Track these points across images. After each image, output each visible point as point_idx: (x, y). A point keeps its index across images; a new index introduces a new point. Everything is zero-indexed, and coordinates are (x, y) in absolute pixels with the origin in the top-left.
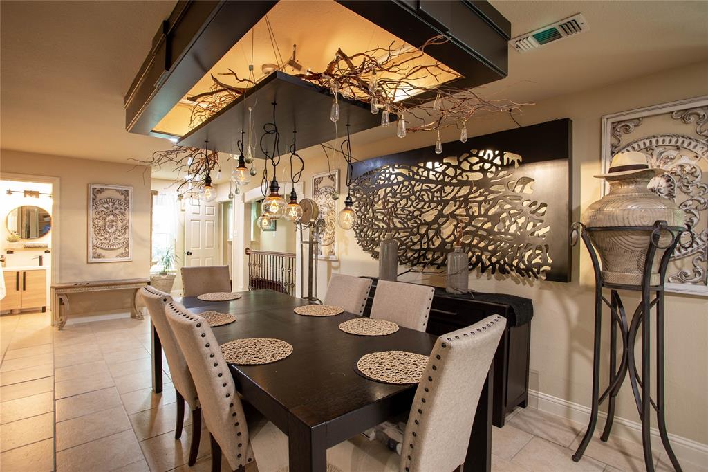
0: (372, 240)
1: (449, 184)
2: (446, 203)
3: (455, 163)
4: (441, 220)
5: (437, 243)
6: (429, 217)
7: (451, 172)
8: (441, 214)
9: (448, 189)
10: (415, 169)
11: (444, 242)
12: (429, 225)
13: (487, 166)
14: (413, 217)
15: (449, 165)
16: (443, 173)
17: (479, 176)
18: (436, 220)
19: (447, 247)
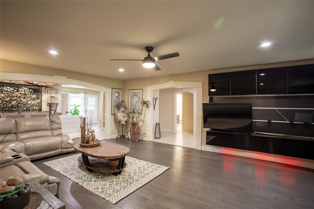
3: (17, 89)
5: (10, 105)
6: (7, 100)
8: (12, 99)
10: (3, 88)
11: (12, 105)
12: (7, 102)
13: (26, 91)
15: (15, 89)
16: (13, 90)
17: (24, 93)
18: (10, 100)
19: (13, 107)
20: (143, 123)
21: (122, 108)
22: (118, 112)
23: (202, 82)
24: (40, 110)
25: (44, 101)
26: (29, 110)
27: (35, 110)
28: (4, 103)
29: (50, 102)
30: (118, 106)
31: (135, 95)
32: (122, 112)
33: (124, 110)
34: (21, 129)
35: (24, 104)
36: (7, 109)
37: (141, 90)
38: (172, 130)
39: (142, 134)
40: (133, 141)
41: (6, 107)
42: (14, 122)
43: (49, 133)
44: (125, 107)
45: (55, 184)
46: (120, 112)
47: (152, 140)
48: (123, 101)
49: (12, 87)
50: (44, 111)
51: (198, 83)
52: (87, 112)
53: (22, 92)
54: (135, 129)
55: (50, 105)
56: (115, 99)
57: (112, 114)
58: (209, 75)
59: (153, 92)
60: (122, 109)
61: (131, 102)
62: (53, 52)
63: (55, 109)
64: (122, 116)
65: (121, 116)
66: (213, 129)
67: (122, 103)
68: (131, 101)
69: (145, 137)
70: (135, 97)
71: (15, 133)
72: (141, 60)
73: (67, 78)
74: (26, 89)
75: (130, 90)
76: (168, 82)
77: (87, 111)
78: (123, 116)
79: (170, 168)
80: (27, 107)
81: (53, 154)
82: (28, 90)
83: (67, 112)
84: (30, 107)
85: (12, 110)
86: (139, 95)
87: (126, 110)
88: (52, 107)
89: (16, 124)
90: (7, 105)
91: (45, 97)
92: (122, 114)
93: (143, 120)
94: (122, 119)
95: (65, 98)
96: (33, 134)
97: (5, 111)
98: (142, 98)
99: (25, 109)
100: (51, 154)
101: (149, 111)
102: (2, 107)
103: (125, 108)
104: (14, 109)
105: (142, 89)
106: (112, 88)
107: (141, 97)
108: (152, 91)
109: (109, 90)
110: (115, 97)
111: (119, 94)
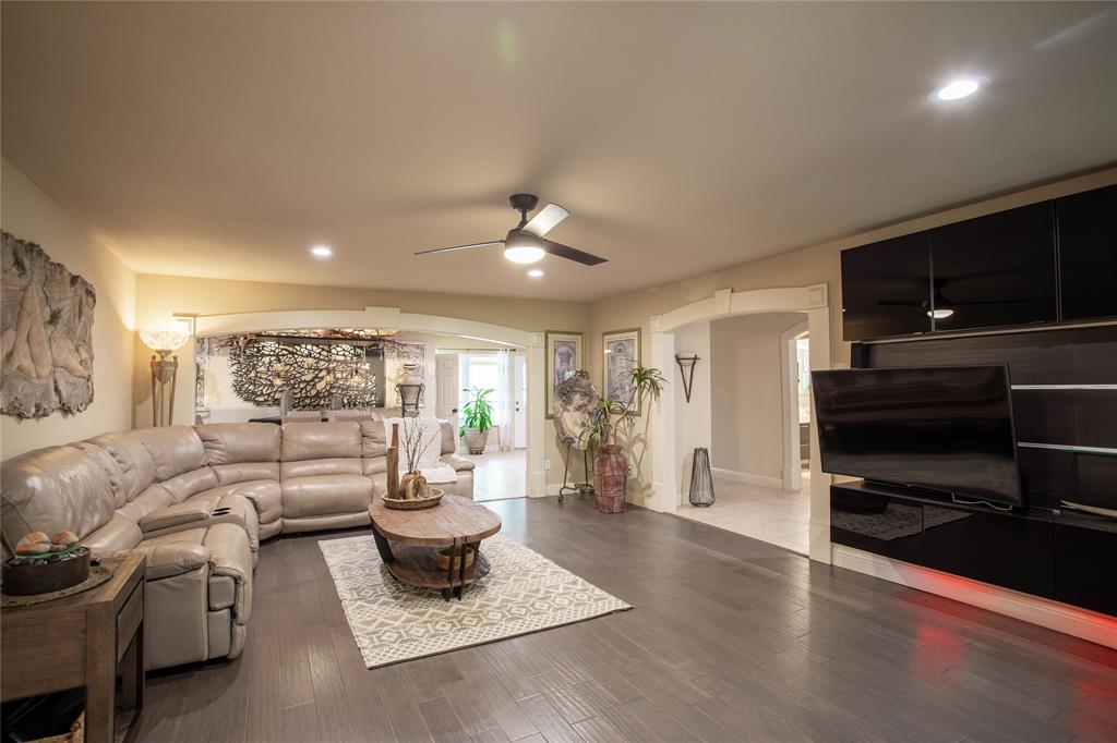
0: (253, 393)
1: (323, 360)
2: (321, 370)
3: (326, 348)
4: (316, 380)
5: (313, 392)
6: (308, 377)
7: (325, 353)
8: (317, 377)
9: (322, 363)
10: (298, 348)
11: (318, 393)
12: (308, 382)
13: (347, 353)
14: (295, 377)
15: (323, 350)
16: (319, 353)
17: (343, 358)
18: (312, 380)
19: (321, 395)
20: (645, 448)
21: (577, 397)
22: (565, 409)
23: (825, 286)
24: (381, 404)
25: (390, 379)
26: (355, 405)
27: (368, 404)
28: (302, 386)
29: (401, 381)
30: (565, 391)
31: (620, 351)
32: (579, 408)
33: (586, 401)
34: (291, 450)
35: (343, 390)
36: (308, 401)
37: (636, 333)
38: (782, 478)
39: (643, 485)
40: (603, 506)
41: (307, 397)
42: (276, 431)
43: (355, 465)
44: (588, 394)
45: (228, 578)
46: (571, 408)
47: (672, 510)
48: (583, 374)
49: (318, 346)
50: (392, 407)
51: (811, 290)
52: (518, 410)
53: (338, 358)
54: (608, 468)
55: (403, 389)
56: (558, 365)
57: (548, 417)
58: (844, 253)
59: (675, 337)
60: (577, 399)
61: (609, 376)
62: (322, 252)
63: (414, 401)
64: (576, 424)
65: (573, 421)
66: (869, 483)
67: (577, 380)
68: (609, 370)
69: (650, 496)
70: (620, 357)
71: (279, 461)
72: (502, 241)
73: (401, 311)
74: (347, 347)
75: (608, 334)
76: (713, 296)
77: (517, 406)
78: (580, 422)
79: (631, 608)
80: (350, 397)
81: (350, 521)
82: (352, 352)
83: (455, 411)
84: (356, 396)
85: (318, 405)
86: (630, 350)
87: (590, 402)
88: (408, 395)
89: (282, 437)
90: (307, 392)
91: (393, 367)
92: (577, 414)
93: (643, 436)
94: (578, 431)
95: (446, 367)
96: (316, 466)
97: (304, 406)
98: (640, 362)
99: (346, 401)
100: (344, 522)
101: (659, 405)
102: (299, 395)
103: (586, 394)
104: (322, 402)
105: (639, 330)
106: (547, 333)
107: (636, 358)
108: (667, 332)
109: (536, 339)
110: (558, 359)
111: (574, 350)
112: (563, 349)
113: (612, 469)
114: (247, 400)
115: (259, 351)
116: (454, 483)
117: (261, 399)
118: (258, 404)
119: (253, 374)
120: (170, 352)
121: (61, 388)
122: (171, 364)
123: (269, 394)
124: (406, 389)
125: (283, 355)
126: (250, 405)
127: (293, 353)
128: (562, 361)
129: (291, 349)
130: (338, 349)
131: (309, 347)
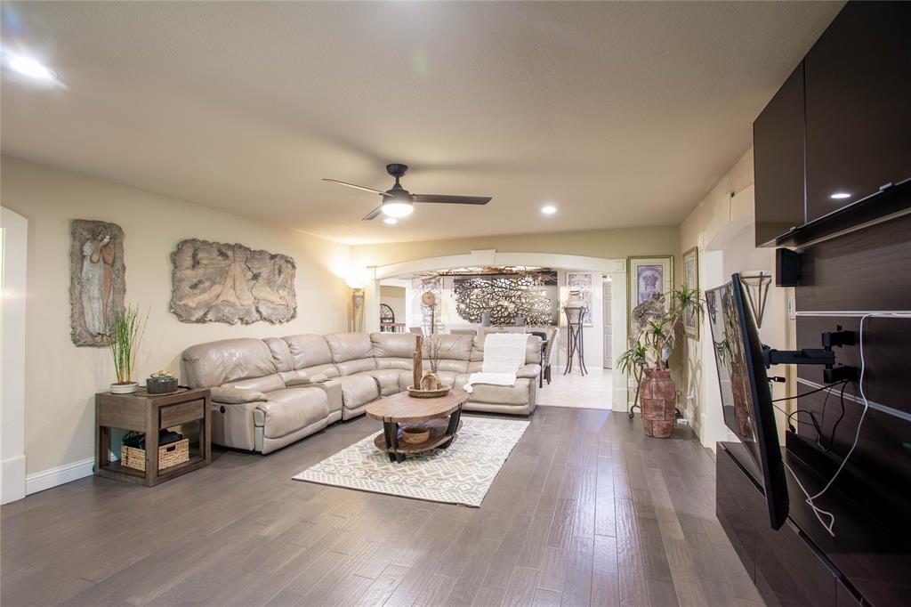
0: (468, 314)
1: (512, 290)
2: (511, 297)
3: (515, 281)
5: (506, 314)
6: (503, 303)
7: (513, 285)
9: (511, 292)
10: (495, 282)
11: (510, 313)
12: (502, 306)
13: (529, 284)
15: (512, 282)
16: (510, 285)
17: (525, 288)
19: (511, 315)
21: (650, 319)
24: (554, 323)
25: (562, 303)
26: (535, 324)
30: (640, 314)
31: (690, 271)
35: (527, 311)
36: (503, 320)
37: (695, 253)
41: (502, 317)
48: (660, 296)
49: (507, 279)
50: (564, 325)
53: (523, 288)
56: (642, 289)
67: (652, 303)
70: (690, 279)
73: (497, 252)
75: (685, 254)
80: (532, 317)
82: (533, 282)
84: (536, 317)
85: (510, 322)
86: (693, 272)
90: (502, 313)
91: (564, 293)
97: (500, 323)
98: (697, 284)
102: (497, 316)
104: (512, 321)
105: (696, 249)
106: (629, 258)
107: (696, 279)
109: (617, 266)
110: (642, 283)
111: (661, 273)
112: (648, 273)
113: (651, 393)
114: (464, 318)
115: (471, 285)
116: (512, 386)
117: (473, 318)
118: (471, 321)
119: (468, 301)
120: (360, 290)
121: (261, 309)
122: (360, 296)
123: (478, 315)
124: (569, 311)
125: (486, 287)
126: (467, 322)
127: (492, 285)
128: (647, 285)
129: (490, 282)
130: (523, 281)
131: (503, 280)
